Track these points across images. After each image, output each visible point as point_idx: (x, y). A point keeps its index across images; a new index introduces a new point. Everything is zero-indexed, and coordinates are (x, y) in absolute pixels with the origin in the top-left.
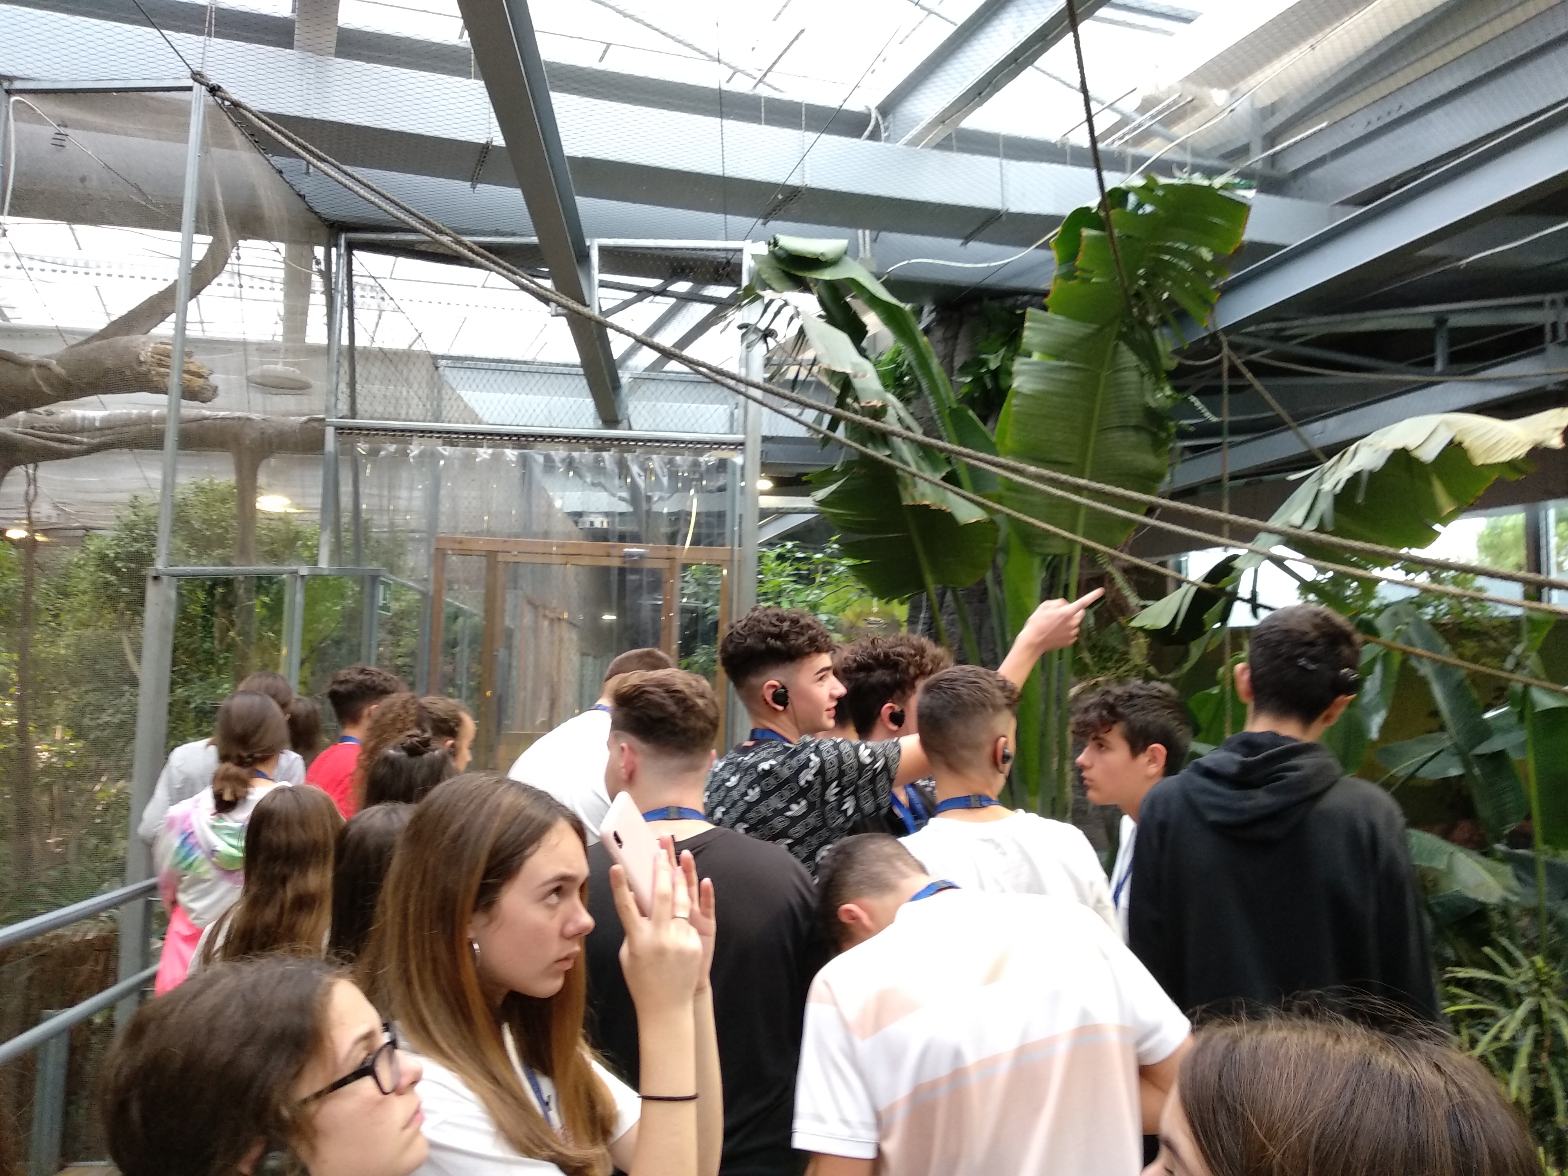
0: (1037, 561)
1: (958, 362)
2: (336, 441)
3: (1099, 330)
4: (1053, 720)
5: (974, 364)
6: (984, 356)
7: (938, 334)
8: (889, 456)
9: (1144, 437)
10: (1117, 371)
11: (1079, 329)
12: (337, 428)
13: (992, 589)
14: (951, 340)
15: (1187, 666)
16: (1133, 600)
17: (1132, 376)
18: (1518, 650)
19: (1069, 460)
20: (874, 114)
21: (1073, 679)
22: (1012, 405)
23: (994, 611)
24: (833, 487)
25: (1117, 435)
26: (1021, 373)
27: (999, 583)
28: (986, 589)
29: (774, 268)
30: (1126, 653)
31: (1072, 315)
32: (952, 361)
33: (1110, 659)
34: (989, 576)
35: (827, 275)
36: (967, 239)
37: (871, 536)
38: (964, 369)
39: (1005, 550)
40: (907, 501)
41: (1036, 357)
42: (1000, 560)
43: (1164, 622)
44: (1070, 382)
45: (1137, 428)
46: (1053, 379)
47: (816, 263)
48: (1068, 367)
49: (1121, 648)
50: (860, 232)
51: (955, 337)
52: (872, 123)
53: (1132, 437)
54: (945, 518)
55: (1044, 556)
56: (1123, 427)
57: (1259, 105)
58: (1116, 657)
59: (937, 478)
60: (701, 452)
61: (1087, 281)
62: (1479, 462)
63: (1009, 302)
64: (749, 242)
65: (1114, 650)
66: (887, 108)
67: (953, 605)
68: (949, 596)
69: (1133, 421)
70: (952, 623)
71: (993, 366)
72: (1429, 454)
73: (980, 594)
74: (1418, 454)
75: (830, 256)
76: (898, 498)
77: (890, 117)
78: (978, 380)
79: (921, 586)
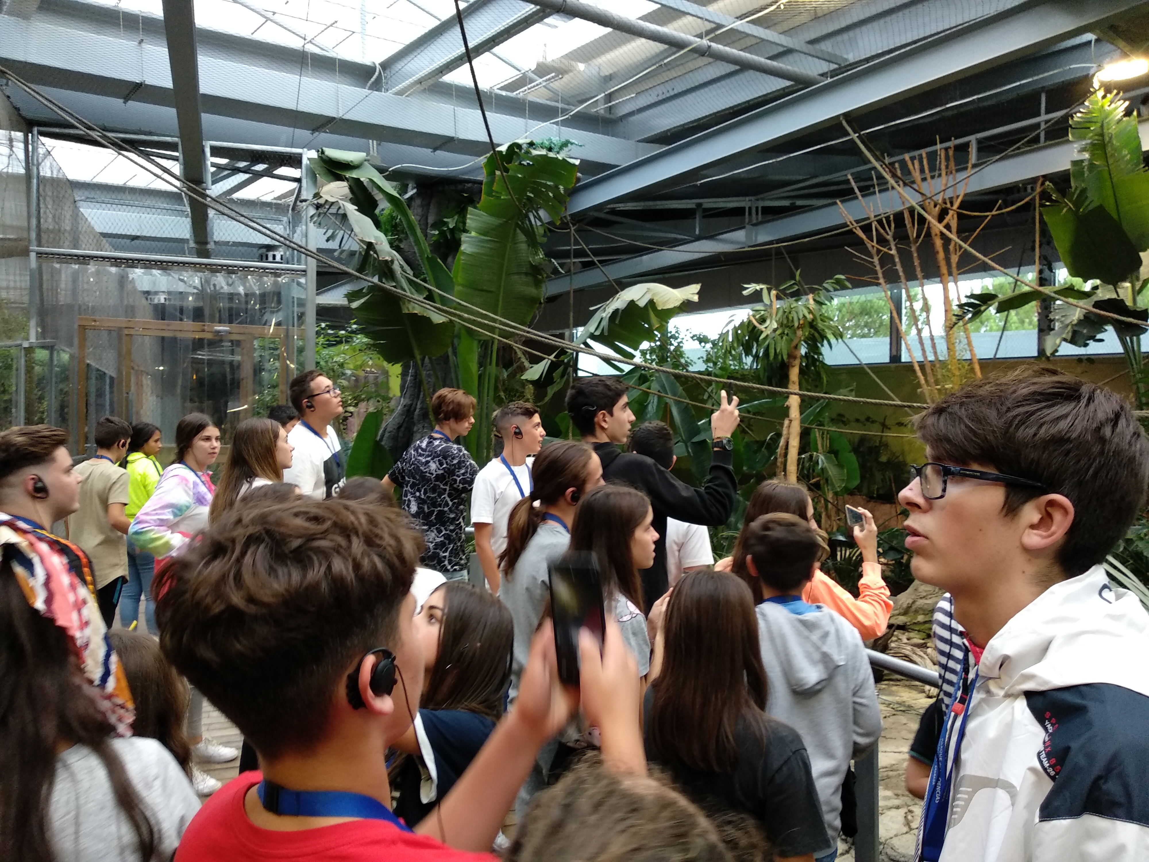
0: (475, 343)
1: (431, 220)
2: (37, 261)
3: (506, 222)
4: (485, 430)
5: (439, 224)
6: (445, 220)
7: (418, 202)
8: (395, 287)
9: (529, 279)
10: (515, 244)
11: (494, 221)
12: (37, 253)
13: (452, 358)
14: (426, 207)
15: (547, 399)
16: (527, 364)
17: (523, 246)
18: (709, 390)
19: (492, 289)
20: (378, 66)
21: (494, 406)
22: (461, 259)
23: (453, 370)
24: (362, 301)
25: (516, 277)
26: (465, 242)
27: (455, 353)
28: (448, 356)
29: (321, 167)
30: (523, 392)
31: (491, 214)
32: (427, 218)
33: (515, 395)
34: (450, 351)
35: (354, 174)
36: (435, 149)
37: (382, 328)
38: (434, 226)
39: (459, 337)
40: (405, 311)
41: (473, 234)
42: (456, 341)
43: (536, 377)
44: (491, 249)
45: (526, 274)
46: (483, 247)
47: (348, 166)
48: (490, 240)
49: (520, 389)
50: (371, 141)
51: (429, 205)
52: (377, 74)
53: (524, 278)
54: (426, 321)
55: (480, 341)
56: (519, 273)
57: (602, 74)
58: (518, 395)
59: (421, 298)
60: (279, 276)
61: (498, 198)
62: (659, 308)
63: (460, 187)
64: (305, 150)
65: (517, 391)
66: (386, 65)
67: (429, 365)
68: (427, 360)
69: (524, 270)
70: (429, 376)
71: (451, 226)
72: (642, 304)
73: (445, 359)
74: (637, 303)
75: (356, 163)
76: (400, 309)
77: (388, 72)
78: (442, 233)
79: (413, 357)
